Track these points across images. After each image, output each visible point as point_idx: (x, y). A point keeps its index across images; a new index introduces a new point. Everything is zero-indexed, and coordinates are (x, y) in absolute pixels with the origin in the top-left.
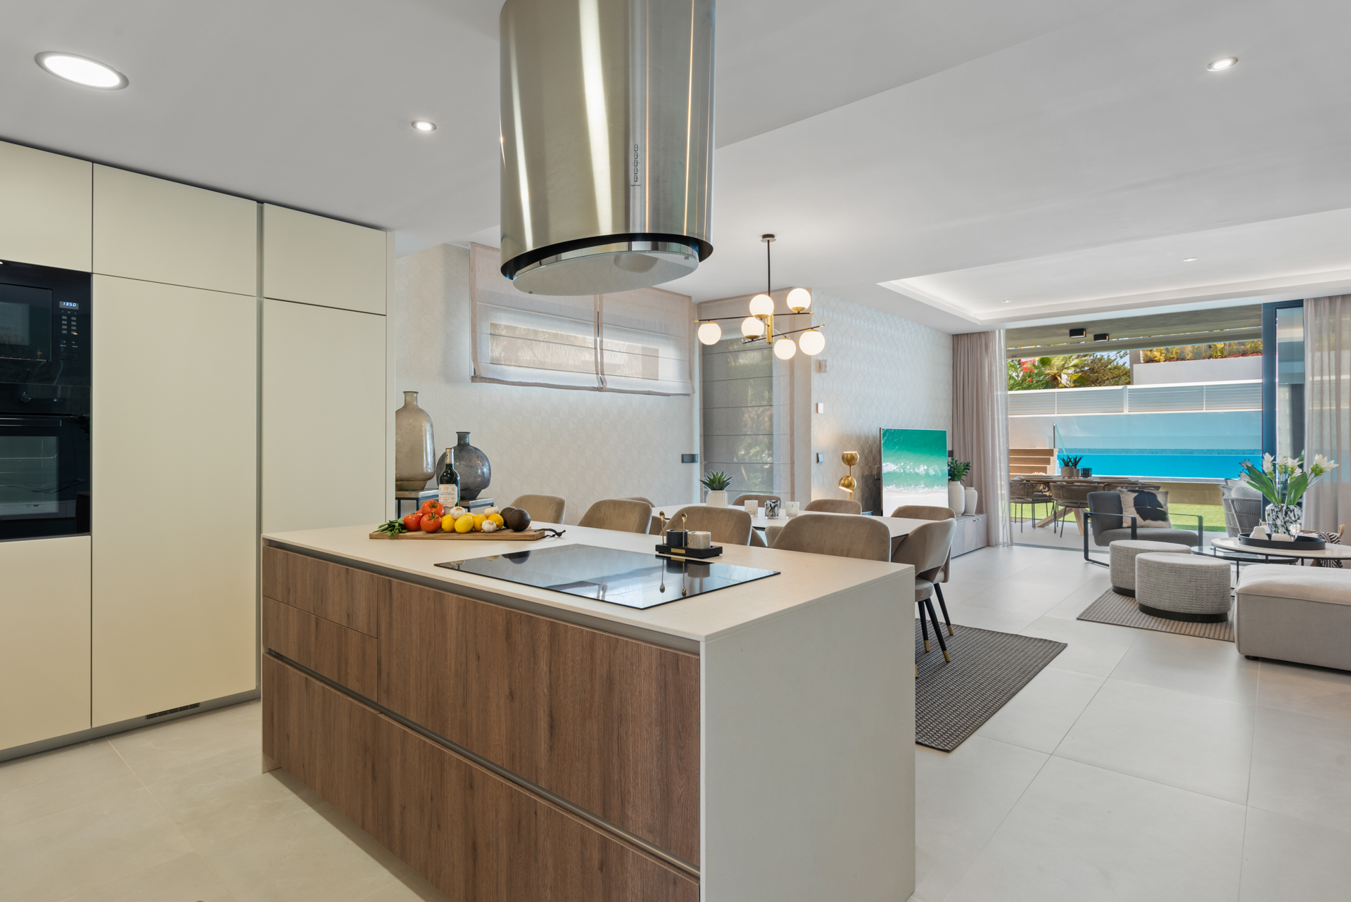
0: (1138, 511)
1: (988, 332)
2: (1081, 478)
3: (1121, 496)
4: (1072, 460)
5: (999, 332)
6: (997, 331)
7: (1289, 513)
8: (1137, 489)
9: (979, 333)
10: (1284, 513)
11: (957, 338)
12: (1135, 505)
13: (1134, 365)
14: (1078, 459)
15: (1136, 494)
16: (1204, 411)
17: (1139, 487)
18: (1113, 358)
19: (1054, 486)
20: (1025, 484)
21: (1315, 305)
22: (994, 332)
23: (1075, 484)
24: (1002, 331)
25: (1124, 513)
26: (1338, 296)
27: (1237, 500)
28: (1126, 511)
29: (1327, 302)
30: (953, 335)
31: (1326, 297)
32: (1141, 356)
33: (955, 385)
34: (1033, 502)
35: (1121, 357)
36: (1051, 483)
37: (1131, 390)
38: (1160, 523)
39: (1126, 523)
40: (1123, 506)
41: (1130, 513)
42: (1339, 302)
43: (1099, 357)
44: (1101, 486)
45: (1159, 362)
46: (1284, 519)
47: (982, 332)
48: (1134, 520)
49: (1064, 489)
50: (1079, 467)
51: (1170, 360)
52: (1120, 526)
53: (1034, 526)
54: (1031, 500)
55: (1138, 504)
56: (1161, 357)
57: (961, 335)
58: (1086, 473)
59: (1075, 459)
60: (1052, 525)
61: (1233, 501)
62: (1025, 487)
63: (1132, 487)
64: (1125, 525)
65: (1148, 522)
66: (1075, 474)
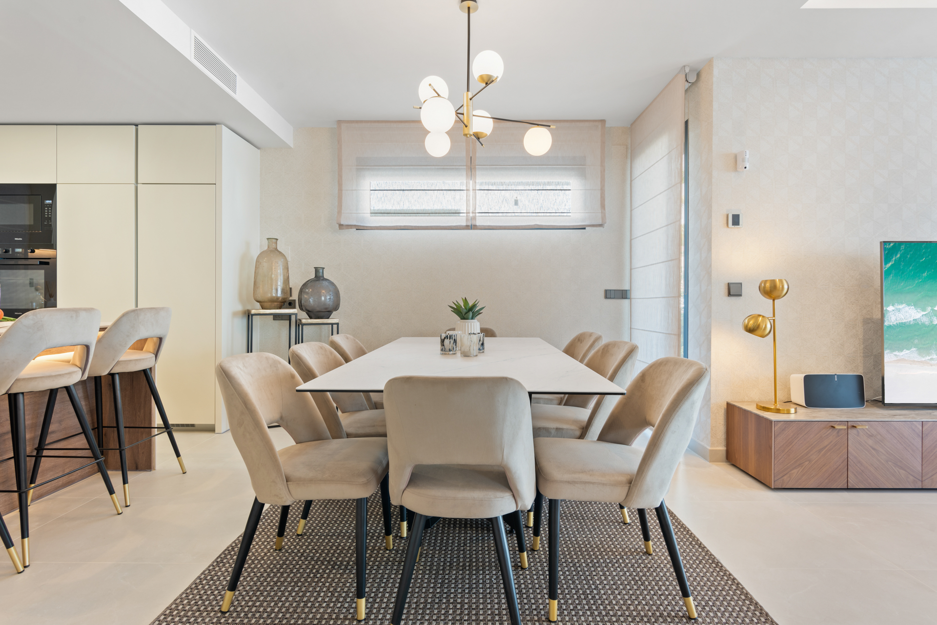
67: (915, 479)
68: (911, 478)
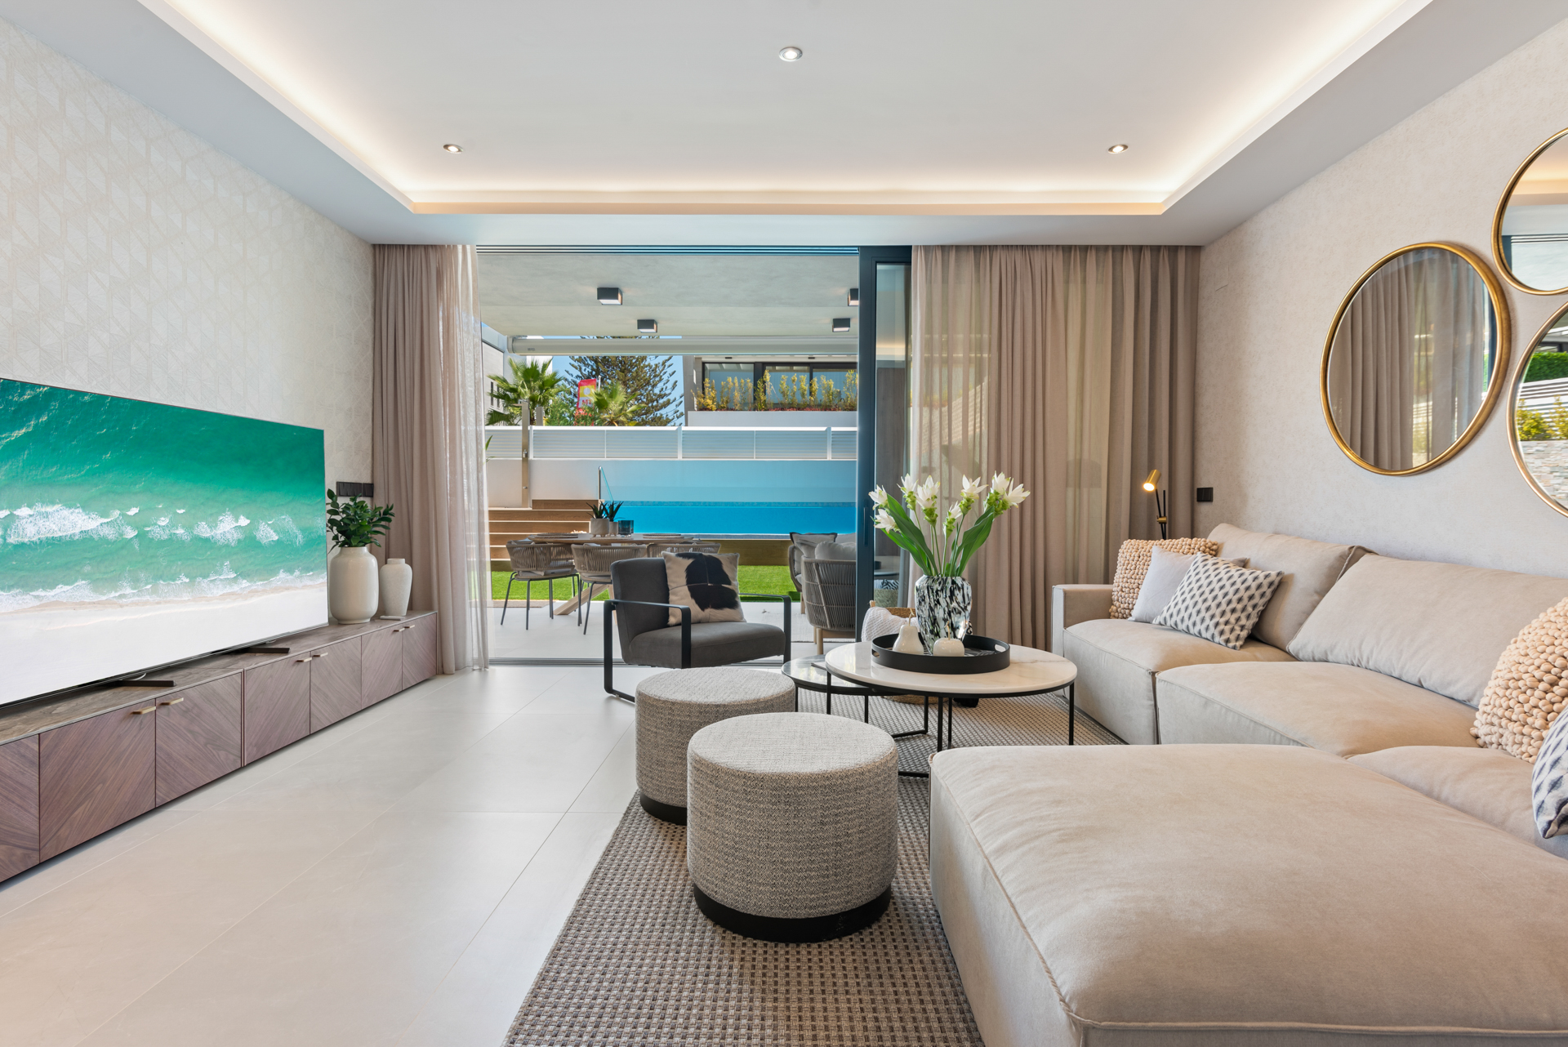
0: (695, 594)
1: (443, 246)
2: (619, 537)
3: (667, 565)
4: (607, 507)
5: (464, 248)
6: (460, 247)
7: (956, 592)
8: (691, 551)
9: (426, 247)
10: (948, 594)
11: (381, 250)
12: (688, 582)
13: (689, 412)
14: (615, 507)
15: (690, 561)
16: (755, 459)
17: (695, 549)
18: (671, 418)
19: (575, 549)
20: (533, 548)
21: (925, 255)
22: (455, 247)
23: (613, 545)
24: (468, 247)
25: (672, 597)
26: (952, 246)
27: (823, 563)
28: (675, 594)
29: (939, 254)
30: (374, 246)
31: (938, 246)
32: (695, 403)
33: (377, 349)
34: (549, 577)
35: (678, 417)
36: (573, 546)
37: (685, 433)
38: (726, 612)
39: (674, 616)
40: (669, 583)
41: (681, 599)
42: (953, 255)
43: (658, 415)
44: (643, 548)
45: (711, 410)
46: (948, 606)
47: (432, 246)
48: (686, 613)
49: (590, 555)
50: (616, 519)
51: (721, 410)
52: (664, 624)
53: (552, 615)
54: (543, 574)
55: (692, 576)
56: (714, 406)
57: (390, 246)
58: (626, 527)
59: (612, 506)
60: (575, 614)
61: (817, 565)
62: (533, 553)
63: (684, 547)
64: (672, 620)
65: (709, 612)
66: (610, 531)
67: (26, 851)
68: (19, 852)
